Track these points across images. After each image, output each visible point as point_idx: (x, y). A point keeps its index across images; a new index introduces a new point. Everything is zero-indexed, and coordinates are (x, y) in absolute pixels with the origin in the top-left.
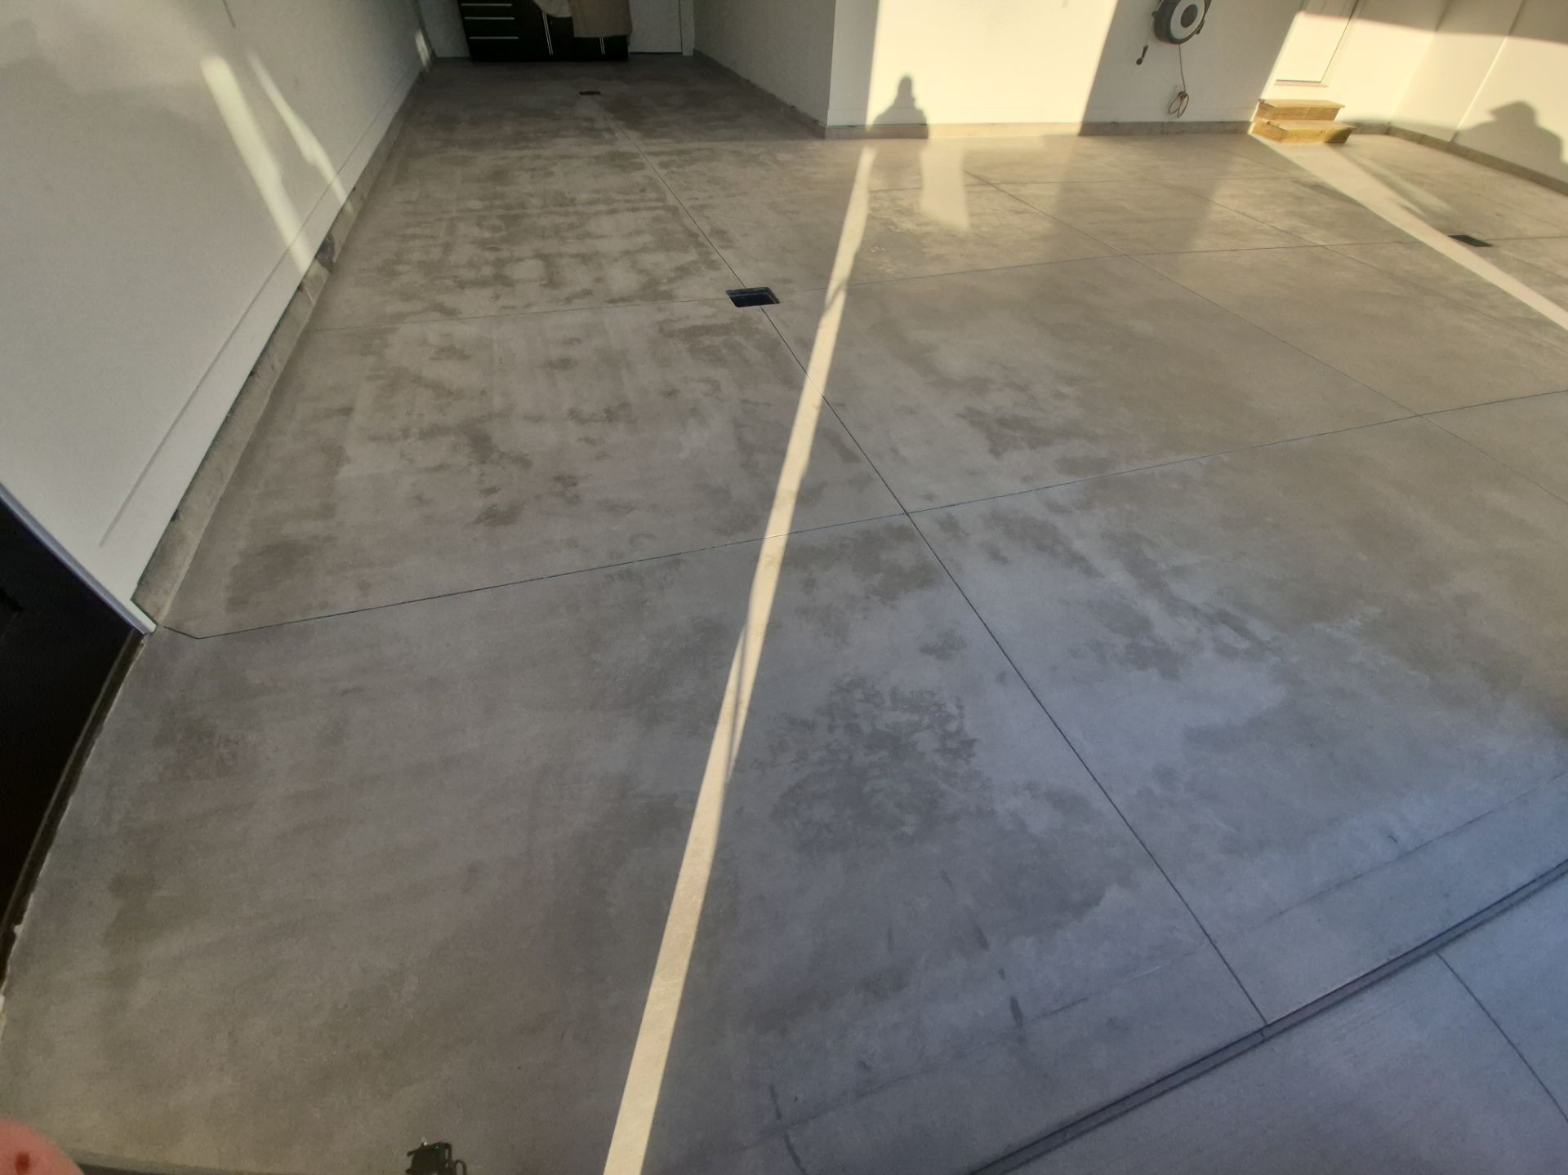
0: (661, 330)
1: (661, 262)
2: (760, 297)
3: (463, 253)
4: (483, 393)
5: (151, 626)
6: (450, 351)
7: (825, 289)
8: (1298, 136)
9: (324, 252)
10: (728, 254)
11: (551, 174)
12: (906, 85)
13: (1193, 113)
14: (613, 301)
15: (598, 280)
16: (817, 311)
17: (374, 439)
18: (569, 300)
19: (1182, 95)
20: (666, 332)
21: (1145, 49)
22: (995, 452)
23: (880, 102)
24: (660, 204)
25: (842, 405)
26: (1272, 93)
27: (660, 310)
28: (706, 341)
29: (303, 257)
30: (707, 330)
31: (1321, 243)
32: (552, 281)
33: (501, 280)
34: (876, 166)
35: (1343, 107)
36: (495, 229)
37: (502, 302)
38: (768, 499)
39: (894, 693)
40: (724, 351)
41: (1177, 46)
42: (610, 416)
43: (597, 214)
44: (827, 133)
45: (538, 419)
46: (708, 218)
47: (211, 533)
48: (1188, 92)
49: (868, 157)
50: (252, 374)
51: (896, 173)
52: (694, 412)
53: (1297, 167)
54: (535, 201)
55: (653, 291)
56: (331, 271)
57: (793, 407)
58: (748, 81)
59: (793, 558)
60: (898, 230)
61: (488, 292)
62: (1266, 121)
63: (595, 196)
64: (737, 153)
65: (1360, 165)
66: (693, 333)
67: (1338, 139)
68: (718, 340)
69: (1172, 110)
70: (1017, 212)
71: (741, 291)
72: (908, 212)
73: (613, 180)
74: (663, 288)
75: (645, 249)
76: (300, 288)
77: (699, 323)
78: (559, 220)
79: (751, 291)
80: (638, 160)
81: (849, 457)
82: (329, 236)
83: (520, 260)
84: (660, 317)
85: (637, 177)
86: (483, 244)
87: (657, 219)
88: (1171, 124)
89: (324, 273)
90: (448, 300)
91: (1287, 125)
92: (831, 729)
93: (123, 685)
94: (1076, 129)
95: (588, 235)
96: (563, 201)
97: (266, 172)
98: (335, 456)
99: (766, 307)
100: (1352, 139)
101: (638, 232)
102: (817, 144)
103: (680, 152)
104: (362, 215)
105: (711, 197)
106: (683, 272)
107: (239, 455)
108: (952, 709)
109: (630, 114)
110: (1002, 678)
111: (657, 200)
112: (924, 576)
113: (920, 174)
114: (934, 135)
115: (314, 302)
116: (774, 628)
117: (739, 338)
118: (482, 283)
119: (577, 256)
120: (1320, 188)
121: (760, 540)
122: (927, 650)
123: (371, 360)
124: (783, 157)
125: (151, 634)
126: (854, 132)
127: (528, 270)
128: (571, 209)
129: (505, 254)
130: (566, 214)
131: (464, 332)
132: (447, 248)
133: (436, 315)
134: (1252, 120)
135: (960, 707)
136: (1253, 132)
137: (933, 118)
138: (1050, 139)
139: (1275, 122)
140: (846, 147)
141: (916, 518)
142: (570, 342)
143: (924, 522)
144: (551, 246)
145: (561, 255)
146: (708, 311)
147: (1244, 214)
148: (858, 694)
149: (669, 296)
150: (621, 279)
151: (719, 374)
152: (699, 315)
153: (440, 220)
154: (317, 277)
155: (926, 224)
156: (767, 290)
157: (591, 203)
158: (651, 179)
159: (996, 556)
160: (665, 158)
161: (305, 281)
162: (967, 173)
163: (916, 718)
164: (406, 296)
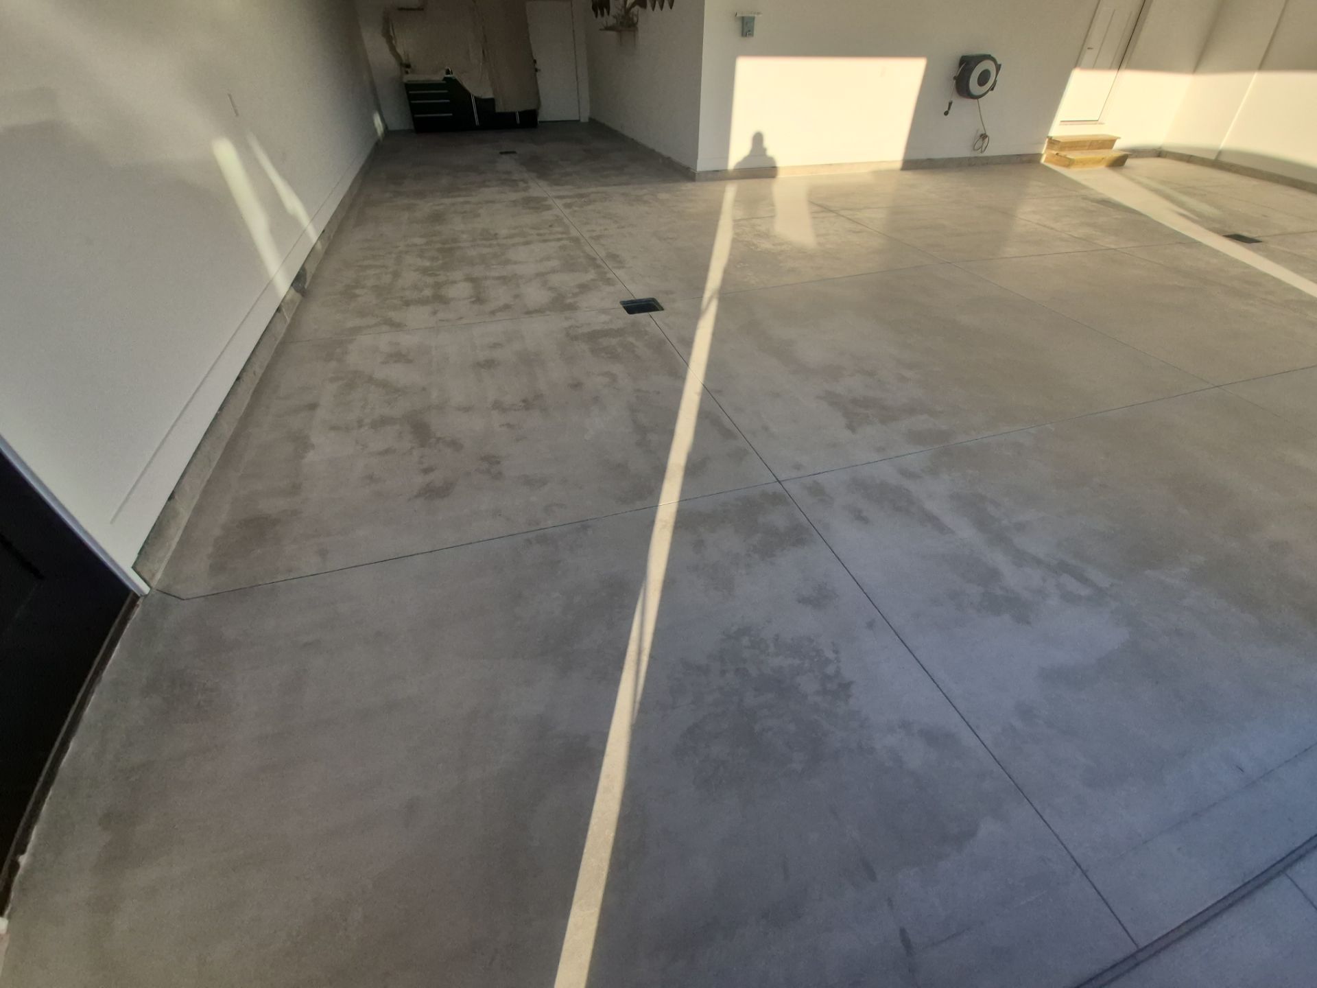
0: (568, 335)
1: (566, 281)
2: (647, 306)
3: (410, 277)
4: (424, 389)
5: (146, 589)
6: (398, 357)
7: (701, 297)
8: (1083, 163)
9: (299, 282)
10: (619, 273)
11: (478, 215)
12: (758, 139)
13: (994, 149)
14: (529, 313)
15: (517, 296)
16: (695, 315)
17: (334, 428)
18: (493, 313)
19: (984, 136)
20: (572, 336)
21: (950, 104)
22: (851, 427)
23: (738, 152)
24: (564, 236)
25: (719, 392)
26: (1057, 130)
27: (566, 319)
28: (605, 342)
29: (283, 285)
30: (607, 333)
31: (1113, 246)
32: (479, 299)
33: (439, 299)
34: (737, 201)
35: (1119, 138)
36: (433, 259)
37: (440, 315)
38: (660, 472)
39: (777, 638)
40: (620, 350)
41: (976, 100)
42: (527, 405)
43: (514, 245)
44: (697, 177)
45: (467, 409)
46: (603, 245)
47: (198, 510)
48: (987, 134)
49: (730, 191)
50: (238, 379)
51: (753, 206)
52: (596, 400)
53: (1084, 187)
54: (465, 236)
55: (561, 304)
56: (303, 296)
57: (678, 393)
58: (633, 139)
59: (684, 521)
60: (759, 250)
61: (427, 309)
62: (1055, 153)
63: (513, 231)
64: (623, 194)
65: (1139, 183)
66: (593, 336)
67: (1118, 163)
68: (614, 341)
69: (976, 147)
70: (855, 232)
71: (632, 302)
72: (766, 235)
73: (529, 219)
74: (569, 301)
75: (554, 271)
76: (279, 310)
77: (598, 328)
78: (485, 251)
79: (640, 301)
80: (547, 203)
81: (728, 434)
82: (303, 269)
83: (454, 282)
84: (566, 324)
85: (548, 215)
86: (425, 271)
87: (563, 248)
88: (976, 157)
89: (298, 297)
90: (394, 315)
91: (1072, 155)
92: (723, 672)
93: (121, 639)
94: (899, 165)
95: (508, 262)
96: (488, 236)
97: (258, 223)
98: (301, 443)
99: (653, 314)
100: (1129, 162)
101: (548, 258)
102: (689, 186)
103: (581, 196)
104: (327, 253)
105: (606, 229)
106: (584, 288)
107: (224, 444)
108: (830, 655)
109: (540, 167)
110: (871, 625)
111: (562, 233)
112: (798, 535)
113: (773, 205)
114: (781, 175)
115: (288, 320)
116: (669, 583)
117: (631, 339)
118: (423, 302)
119: (498, 278)
120: (1106, 203)
121: (654, 507)
122: (804, 601)
123: (333, 364)
124: (663, 196)
125: (146, 596)
126: (720, 175)
127: (460, 291)
128: (494, 242)
129: (442, 278)
130: (490, 246)
131: (407, 340)
132: (396, 275)
133: (385, 328)
134: (1043, 152)
135: (836, 652)
136: (1045, 161)
137: (780, 163)
138: (878, 174)
139: (1063, 153)
140: (712, 187)
141: (786, 485)
142: (495, 346)
143: (793, 488)
144: (478, 271)
145: (486, 278)
146: (604, 318)
147: (1045, 226)
148: (745, 641)
149: (572, 308)
150: (535, 295)
151: (617, 368)
152: (599, 321)
153: (390, 253)
154: (292, 301)
155: (780, 244)
156: (653, 300)
157: (511, 237)
158: (557, 216)
159: (860, 517)
160: (568, 201)
161: (283, 304)
162: (811, 203)
163: (797, 662)
164: (362, 313)
